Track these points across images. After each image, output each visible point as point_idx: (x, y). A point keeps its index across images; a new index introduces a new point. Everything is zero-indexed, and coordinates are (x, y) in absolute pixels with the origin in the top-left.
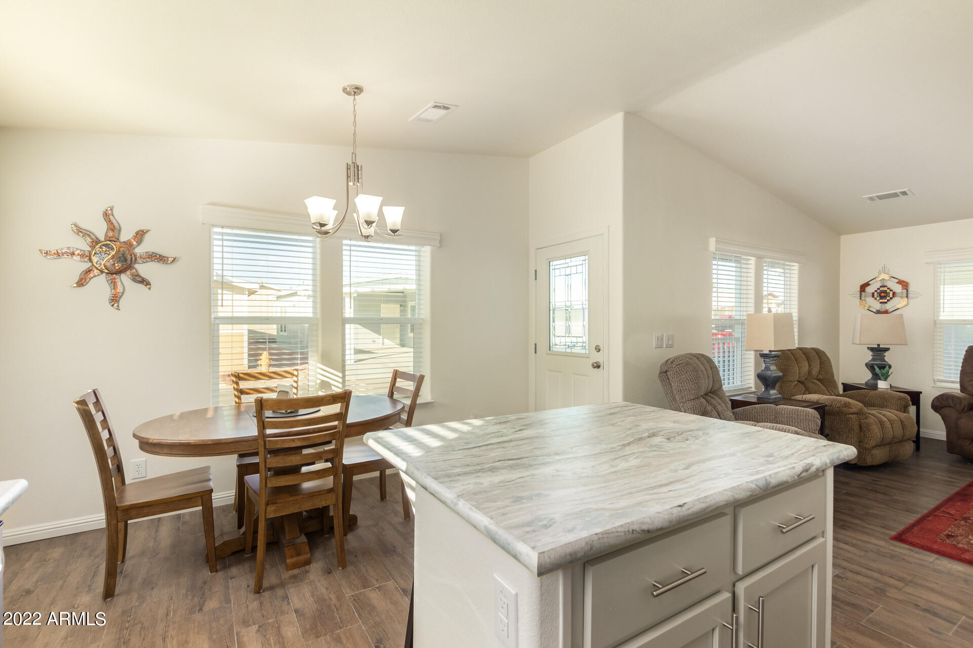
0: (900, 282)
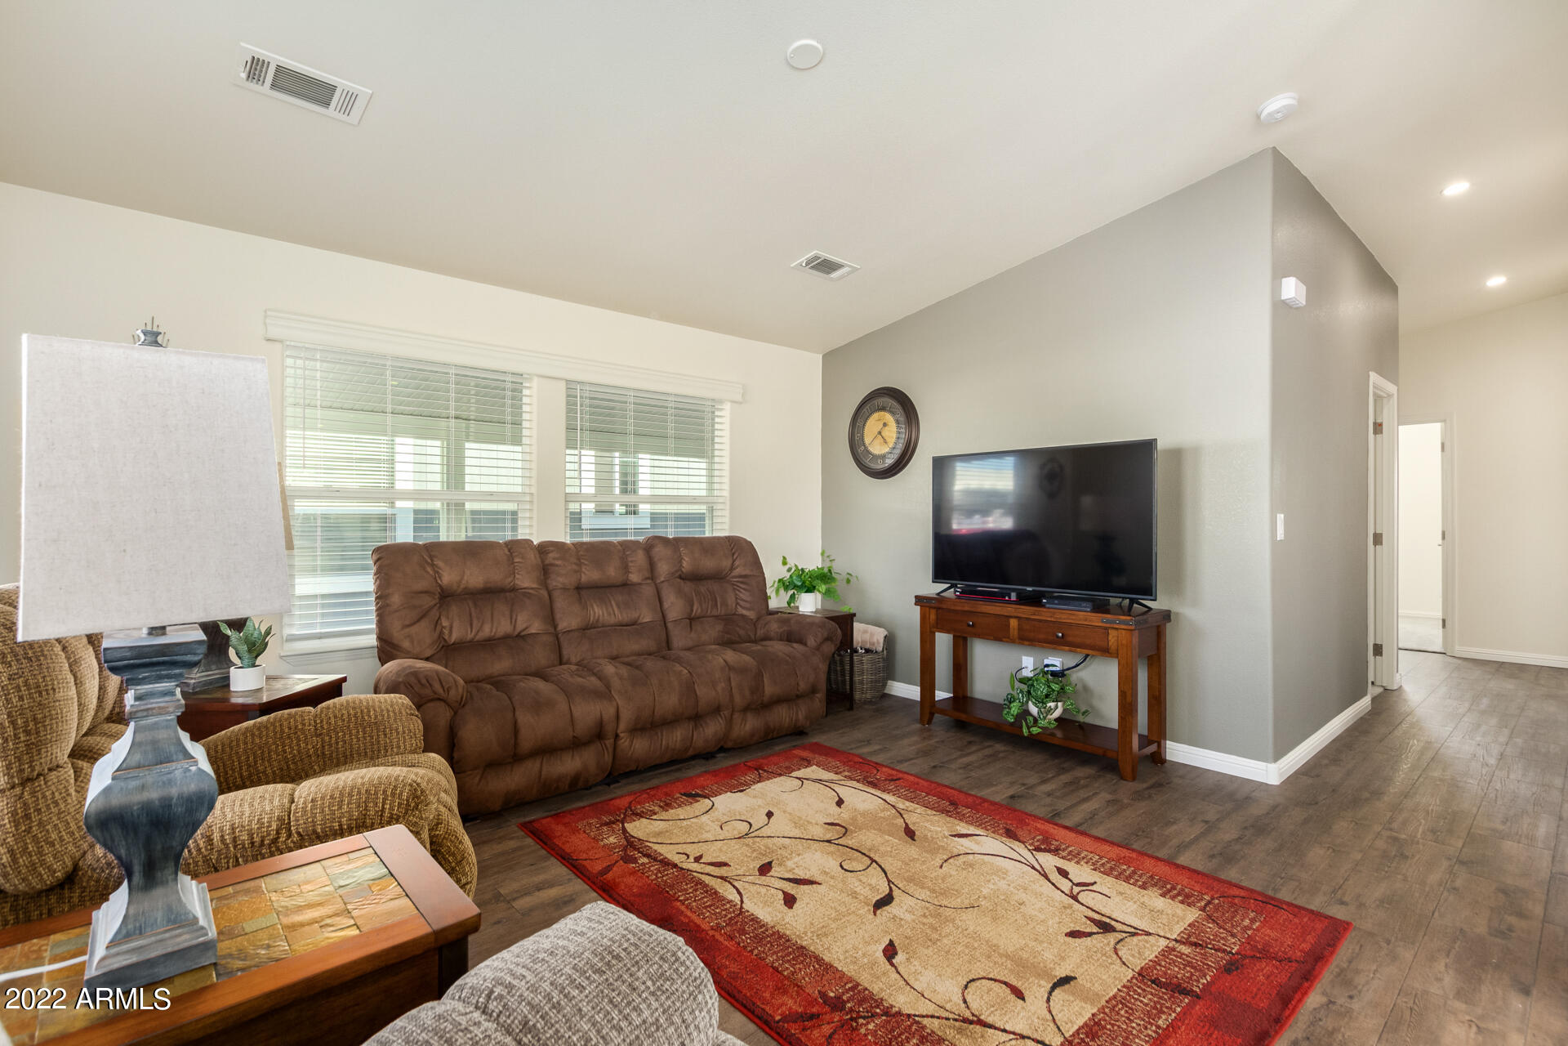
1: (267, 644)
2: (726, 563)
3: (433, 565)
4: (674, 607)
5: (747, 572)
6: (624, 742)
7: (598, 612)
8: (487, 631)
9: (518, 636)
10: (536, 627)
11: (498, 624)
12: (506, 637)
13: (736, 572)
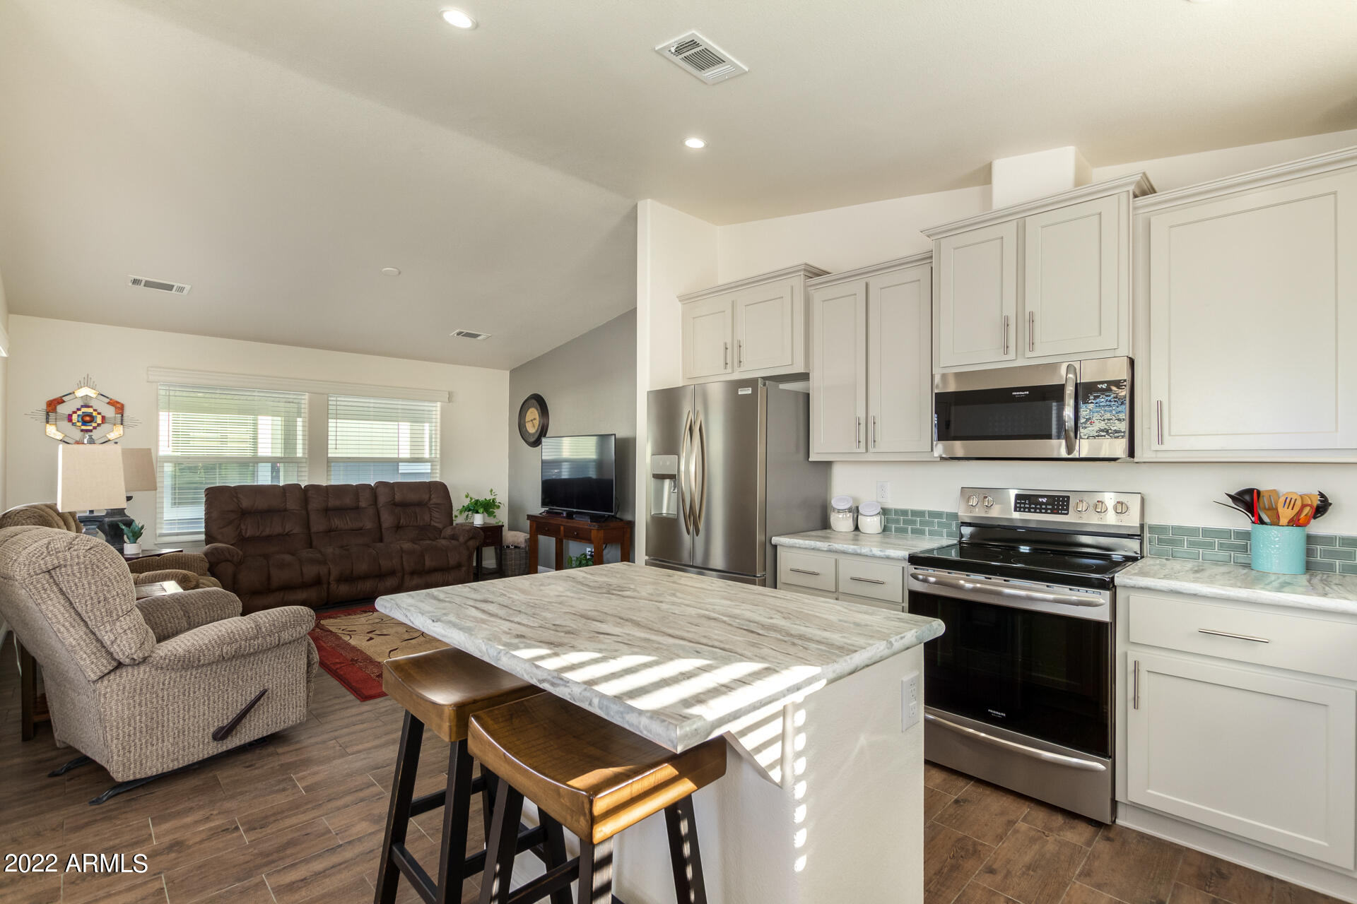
0: (112, 403)
1: (142, 534)
2: (426, 497)
3: (237, 497)
4: (387, 520)
5: (439, 502)
6: (333, 586)
7: (337, 522)
8: (267, 532)
9: (287, 534)
10: (297, 530)
11: (275, 527)
12: (279, 535)
13: (432, 502)
